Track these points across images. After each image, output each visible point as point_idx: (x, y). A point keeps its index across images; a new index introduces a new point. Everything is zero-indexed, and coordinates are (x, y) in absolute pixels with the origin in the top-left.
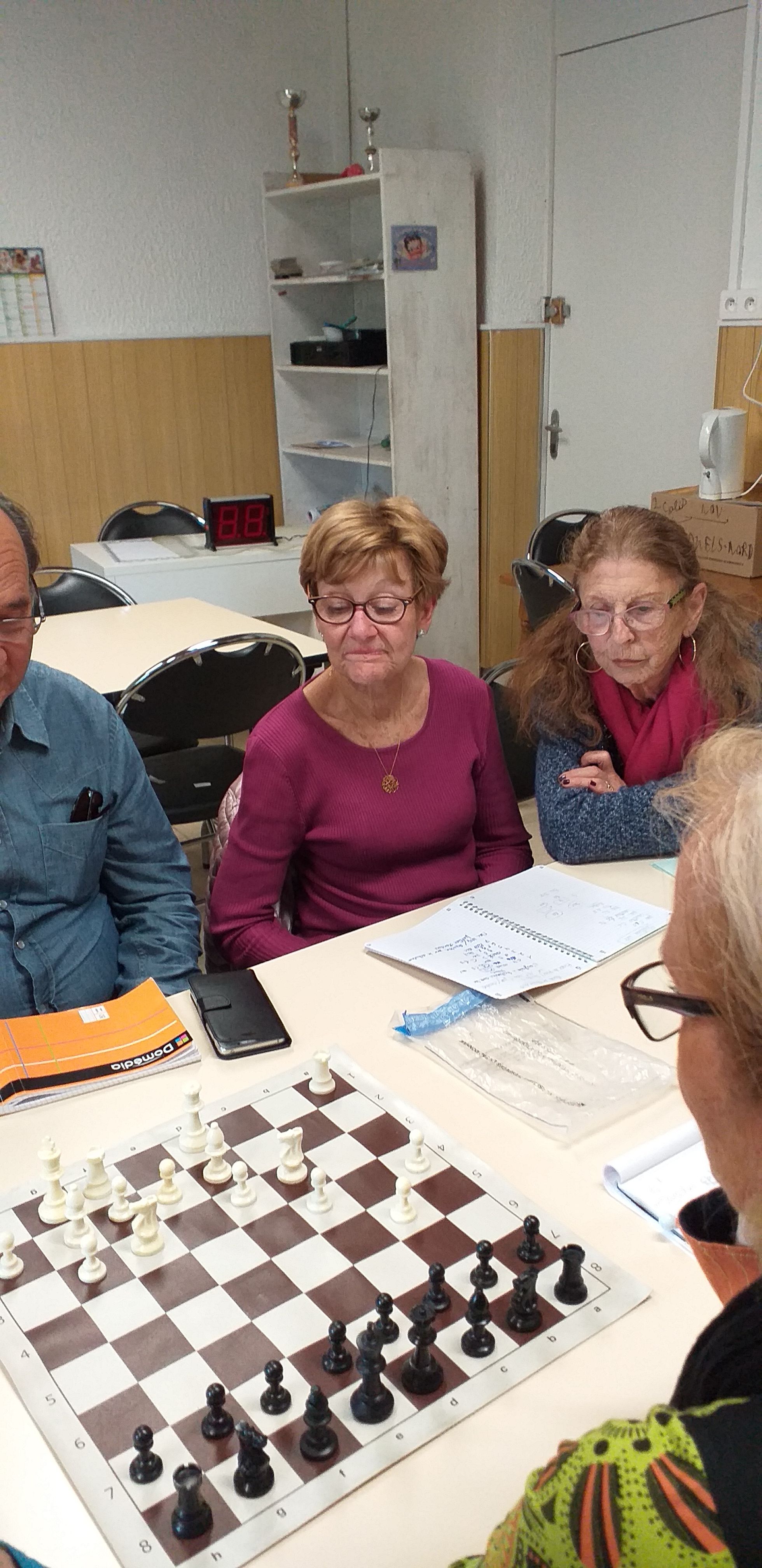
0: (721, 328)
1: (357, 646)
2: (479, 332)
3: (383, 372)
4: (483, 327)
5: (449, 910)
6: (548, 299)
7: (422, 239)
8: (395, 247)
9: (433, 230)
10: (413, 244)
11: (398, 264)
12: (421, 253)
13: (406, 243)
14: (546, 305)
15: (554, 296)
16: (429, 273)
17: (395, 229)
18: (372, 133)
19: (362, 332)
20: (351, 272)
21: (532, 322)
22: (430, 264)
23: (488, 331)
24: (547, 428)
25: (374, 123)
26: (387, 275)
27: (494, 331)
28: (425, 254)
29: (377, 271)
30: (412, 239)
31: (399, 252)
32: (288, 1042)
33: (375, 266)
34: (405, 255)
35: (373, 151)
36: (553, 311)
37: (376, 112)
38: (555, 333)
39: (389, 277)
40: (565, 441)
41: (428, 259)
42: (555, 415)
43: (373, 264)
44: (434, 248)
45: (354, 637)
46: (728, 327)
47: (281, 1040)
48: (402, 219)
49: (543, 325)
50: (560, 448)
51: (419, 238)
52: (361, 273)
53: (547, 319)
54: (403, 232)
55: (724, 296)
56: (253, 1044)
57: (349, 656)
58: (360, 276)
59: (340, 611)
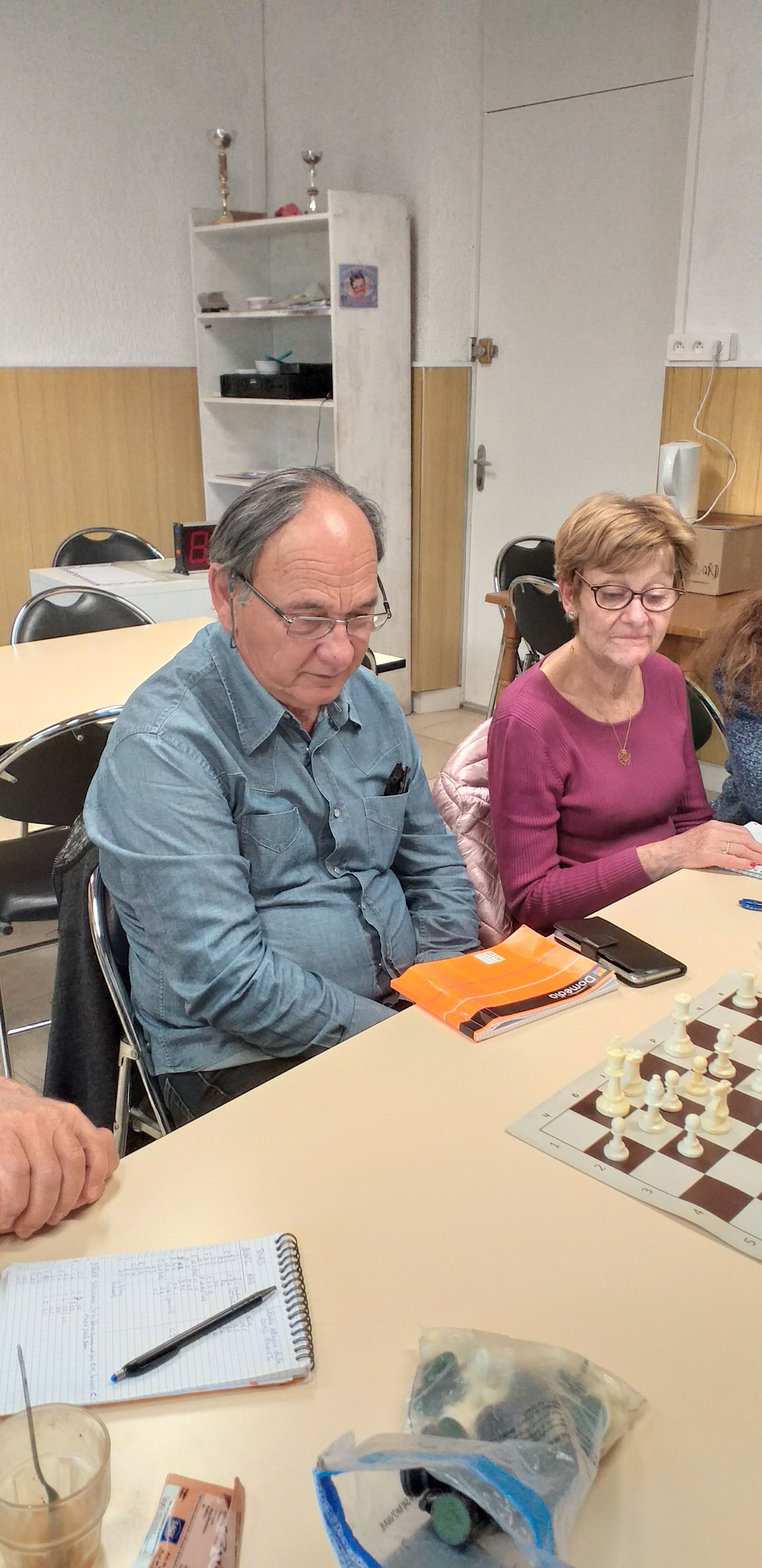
0: (668, 368)
1: (628, 631)
2: (413, 369)
3: (328, 404)
4: (416, 365)
6: (474, 339)
7: (366, 278)
8: (342, 285)
9: (374, 270)
10: (358, 283)
11: (345, 301)
12: (363, 291)
13: (352, 281)
14: (473, 345)
15: (480, 337)
16: (372, 311)
17: (343, 268)
18: (315, 175)
19: (302, 366)
20: (295, 308)
21: (460, 361)
22: (371, 303)
23: (421, 368)
24: (475, 462)
25: (317, 166)
26: (334, 311)
27: (427, 368)
28: (368, 292)
29: (325, 307)
30: (357, 277)
31: (346, 290)
32: (683, 970)
33: (323, 302)
34: (350, 292)
35: (314, 192)
36: (481, 351)
37: (319, 155)
38: (481, 372)
39: (336, 313)
40: (493, 475)
41: (370, 297)
42: (482, 450)
43: (321, 300)
44: (375, 287)
45: (630, 624)
46: (674, 367)
47: (678, 970)
48: (345, 261)
49: (470, 364)
50: (487, 481)
51: (363, 277)
52: (307, 308)
53: (474, 359)
54: (349, 270)
55: (672, 339)
56: (657, 973)
57: (617, 641)
58: (303, 312)
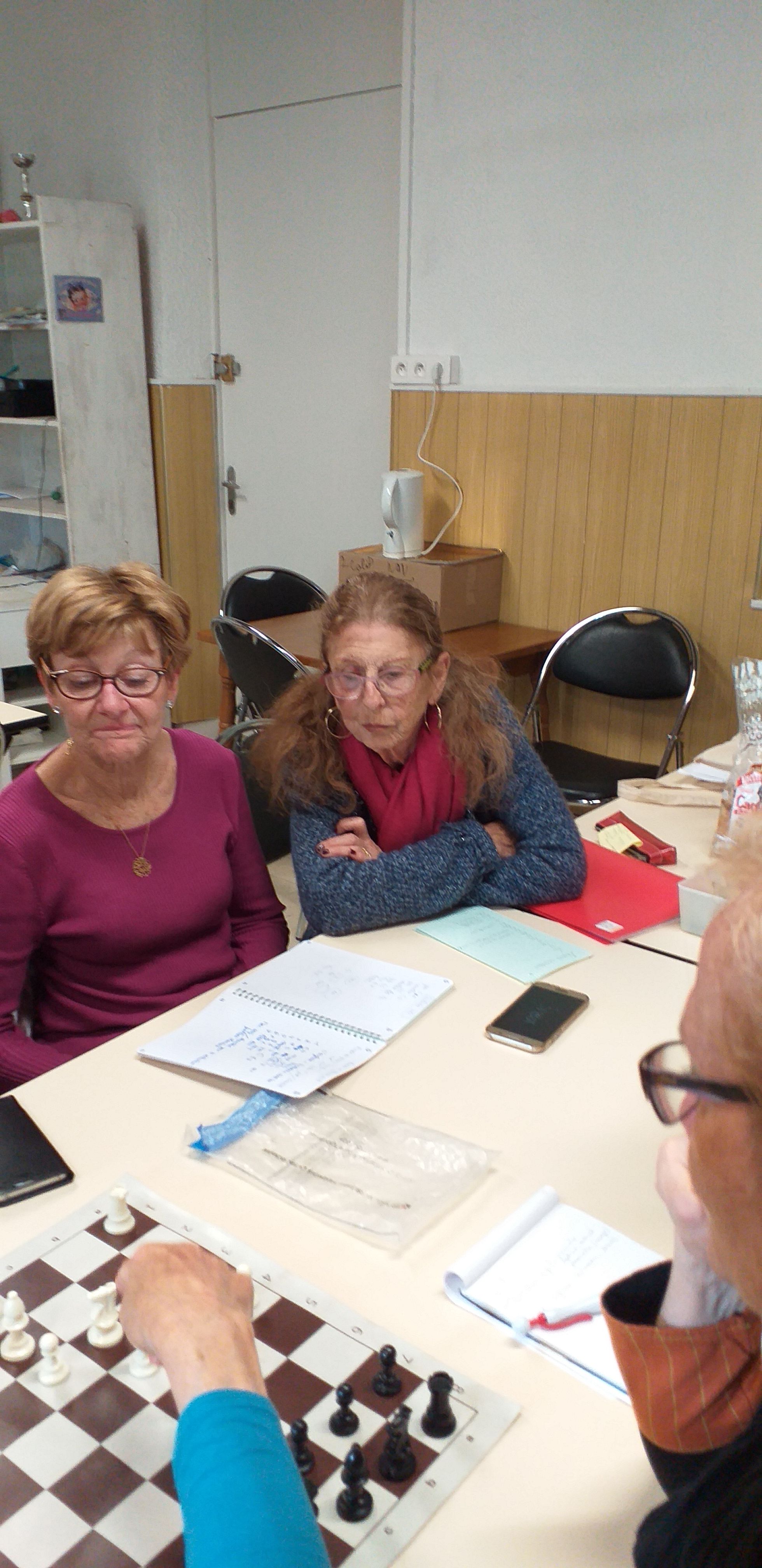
0: (393, 392)
1: (107, 722)
2: (150, 386)
3: (51, 423)
4: (153, 382)
5: (222, 1000)
6: (216, 356)
7: (88, 291)
8: (59, 298)
9: (97, 282)
10: (78, 295)
11: (63, 315)
12: (85, 304)
13: (70, 293)
14: (215, 362)
15: (223, 353)
16: (97, 325)
17: (58, 279)
18: (28, 180)
19: (27, 382)
20: (12, 320)
21: (203, 379)
22: (96, 316)
23: (158, 386)
24: (224, 484)
25: (30, 170)
26: (52, 324)
27: (164, 386)
28: (91, 306)
29: (42, 321)
30: (76, 289)
31: (64, 303)
32: (70, 1177)
33: (39, 316)
34: (69, 305)
35: (28, 198)
36: (223, 368)
37: (30, 158)
38: (225, 390)
39: (54, 327)
40: (243, 498)
41: (94, 310)
42: (231, 471)
43: (35, 314)
44: (99, 300)
45: (105, 713)
46: (399, 391)
47: (63, 1176)
48: (65, 271)
49: (213, 382)
50: (239, 505)
51: (82, 289)
52: (25, 322)
53: (217, 376)
54: (67, 282)
55: (394, 361)
56: (32, 1184)
57: (99, 734)
58: (21, 325)
59: (82, 686)
